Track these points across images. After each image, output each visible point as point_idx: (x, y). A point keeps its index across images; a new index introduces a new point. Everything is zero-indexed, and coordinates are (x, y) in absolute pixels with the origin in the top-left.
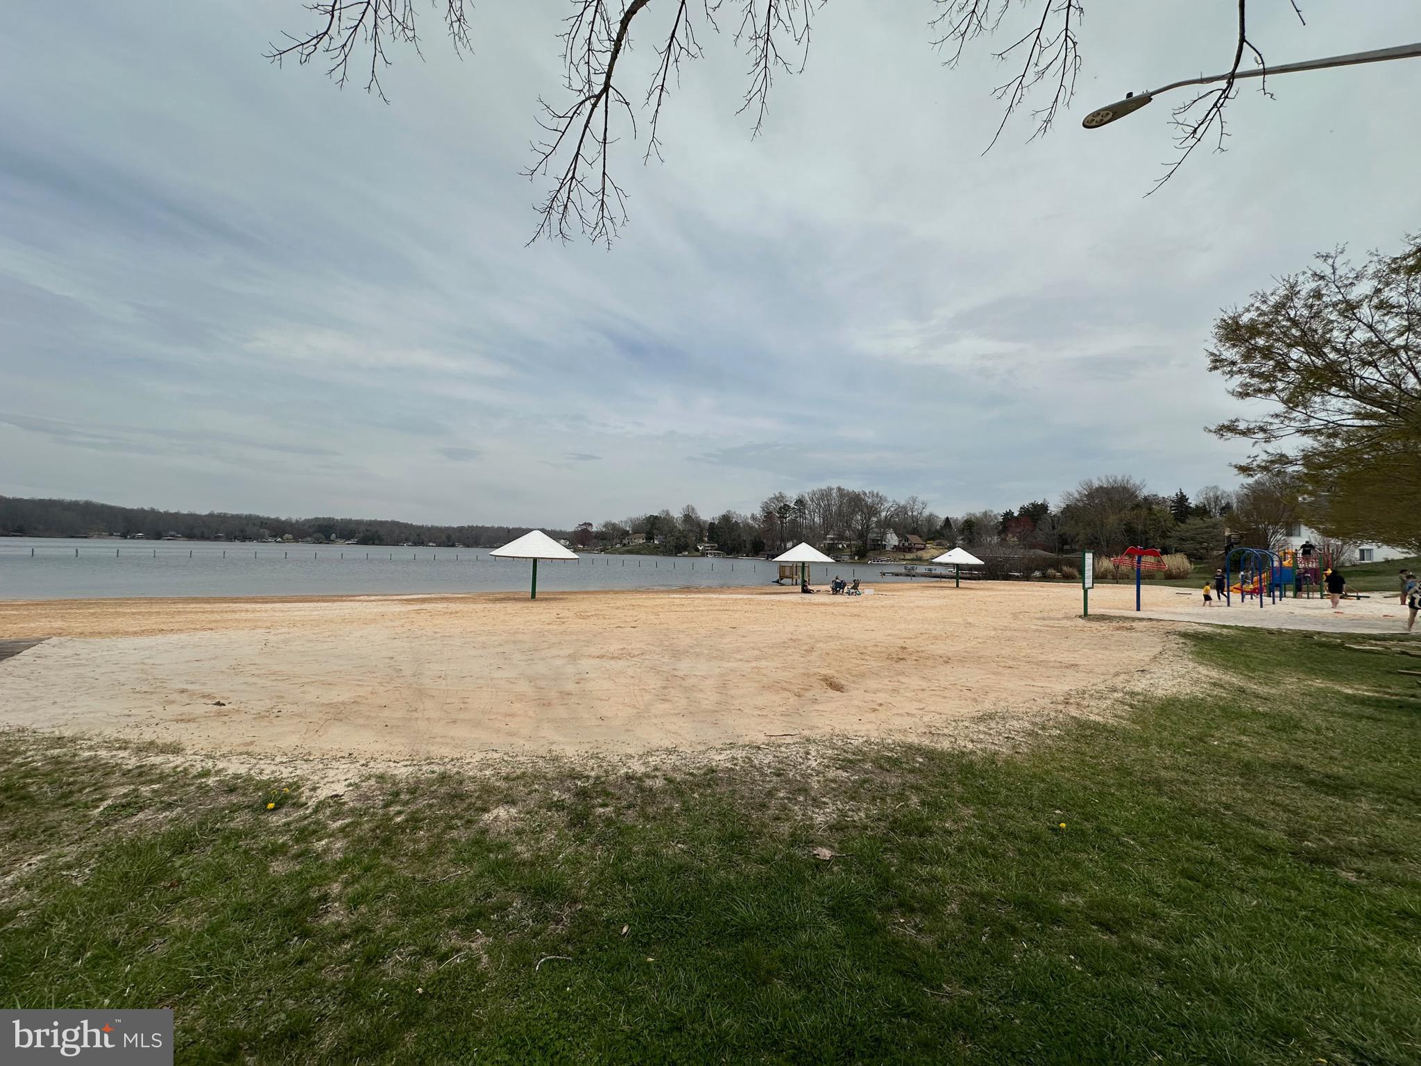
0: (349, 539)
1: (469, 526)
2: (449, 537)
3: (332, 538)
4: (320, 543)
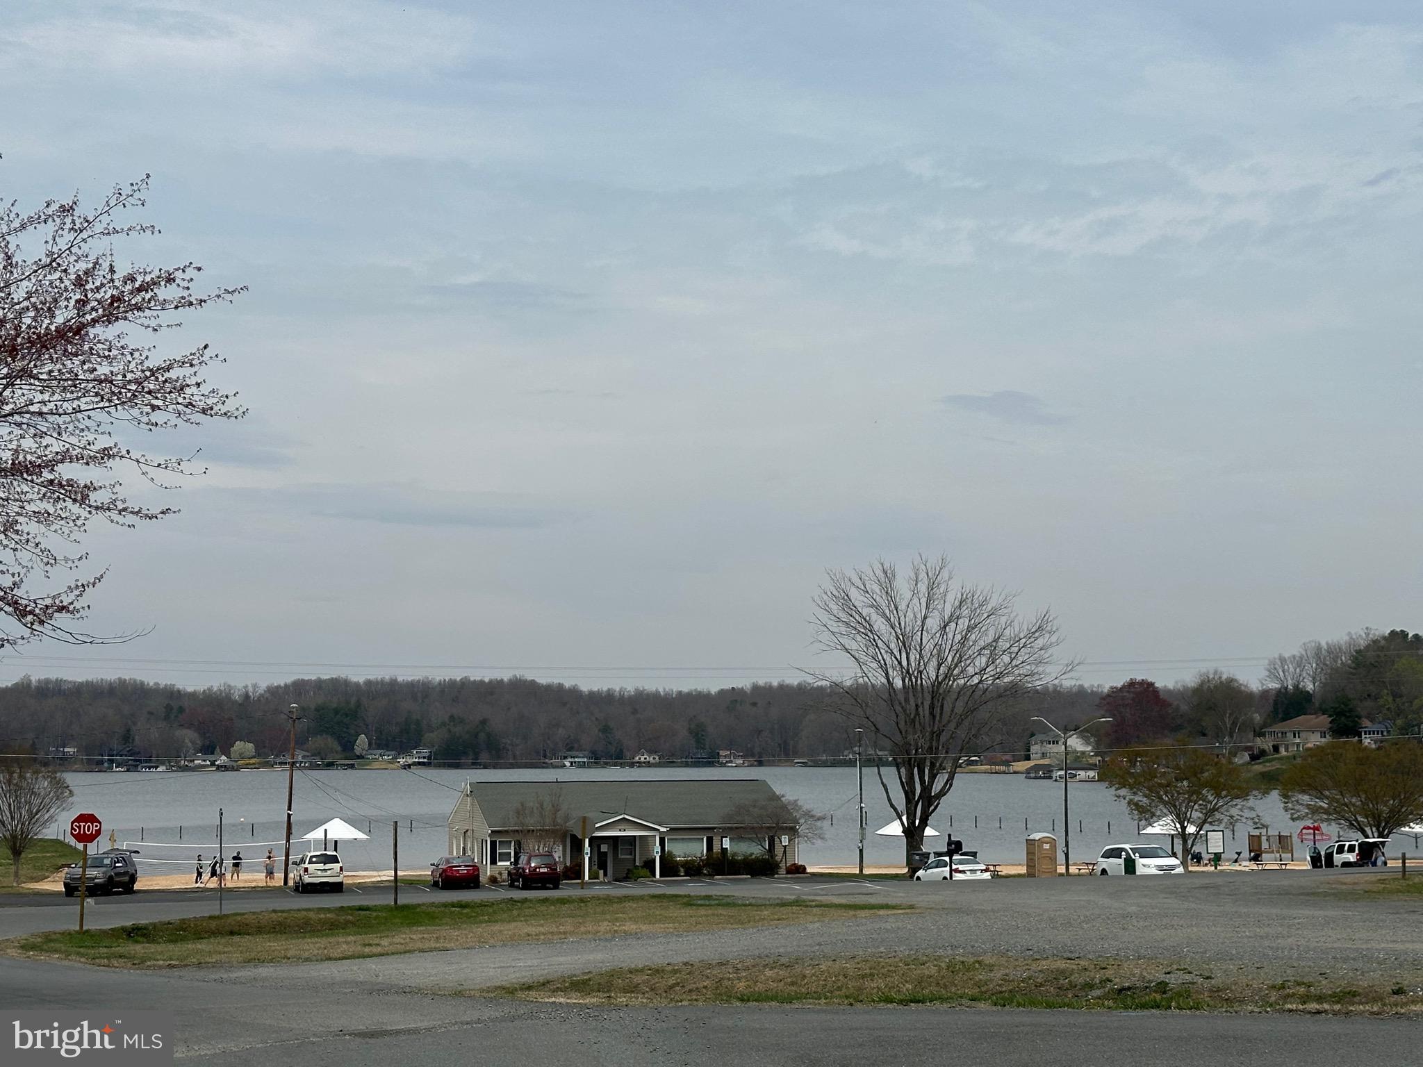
0: (403, 749)
1: (756, 688)
2: (698, 734)
3: (358, 750)
4: (330, 765)
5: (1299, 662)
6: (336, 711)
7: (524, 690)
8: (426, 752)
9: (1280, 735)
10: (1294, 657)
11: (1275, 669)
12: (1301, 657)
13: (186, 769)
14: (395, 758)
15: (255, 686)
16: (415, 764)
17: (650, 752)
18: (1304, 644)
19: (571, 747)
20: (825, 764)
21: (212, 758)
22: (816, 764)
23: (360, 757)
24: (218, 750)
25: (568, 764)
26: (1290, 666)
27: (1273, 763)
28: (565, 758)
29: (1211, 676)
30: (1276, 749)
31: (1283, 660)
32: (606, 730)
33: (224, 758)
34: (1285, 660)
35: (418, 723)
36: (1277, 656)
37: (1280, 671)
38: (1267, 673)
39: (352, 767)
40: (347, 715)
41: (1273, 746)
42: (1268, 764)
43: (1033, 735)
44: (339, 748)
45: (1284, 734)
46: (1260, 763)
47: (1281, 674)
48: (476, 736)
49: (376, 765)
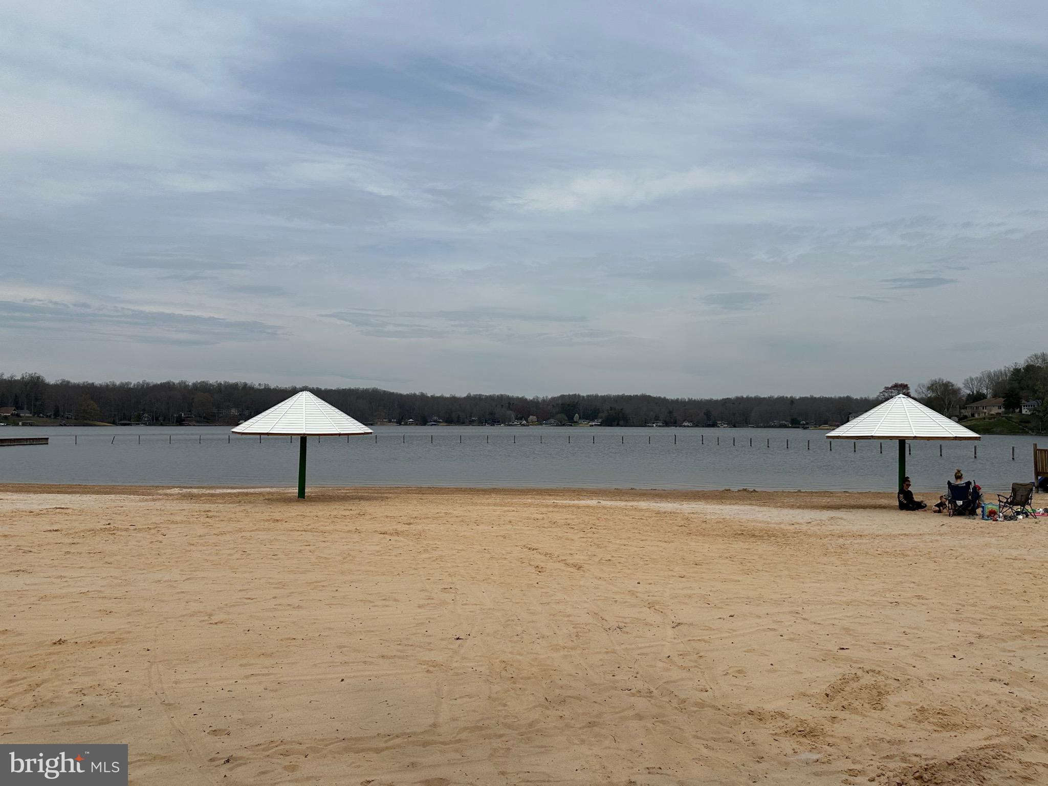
0: (593, 420)
2: (708, 414)
3: (575, 419)
4: (564, 425)
5: (980, 380)
6: (569, 405)
7: (645, 399)
8: (600, 420)
9: (975, 408)
10: (977, 378)
11: (968, 383)
12: (981, 378)
13: (511, 425)
14: (589, 423)
15: (547, 397)
16: (595, 425)
17: (689, 422)
18: (982, 372)
19: (657, 419)
20: (761, 427)
21: (521, 421)
22: (758, 427)
23: (576, 422)
24: (523, 419)
25: (655, 426)
26: (975, 382)
27: (972, 421)
28: (654, 423)
29: (938, 381)
30: (973, 415)
31: (972, 379)
32: (670, 412)
33: (524, 422)
34: (973, 380)
35: (598, 409)
36: (968, 378)
37: (970, 385)
38: (964, 385)
39: (571, 425)
40: (572, 406)
41: (971, 414)
42: (969, 422)
43: (850, 414)
44: (567, 419)
45: (977, 408)
46: (964, 422)
47: (971, 386)
48: (618, 414)
49: (581, 425)
